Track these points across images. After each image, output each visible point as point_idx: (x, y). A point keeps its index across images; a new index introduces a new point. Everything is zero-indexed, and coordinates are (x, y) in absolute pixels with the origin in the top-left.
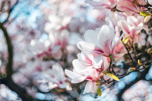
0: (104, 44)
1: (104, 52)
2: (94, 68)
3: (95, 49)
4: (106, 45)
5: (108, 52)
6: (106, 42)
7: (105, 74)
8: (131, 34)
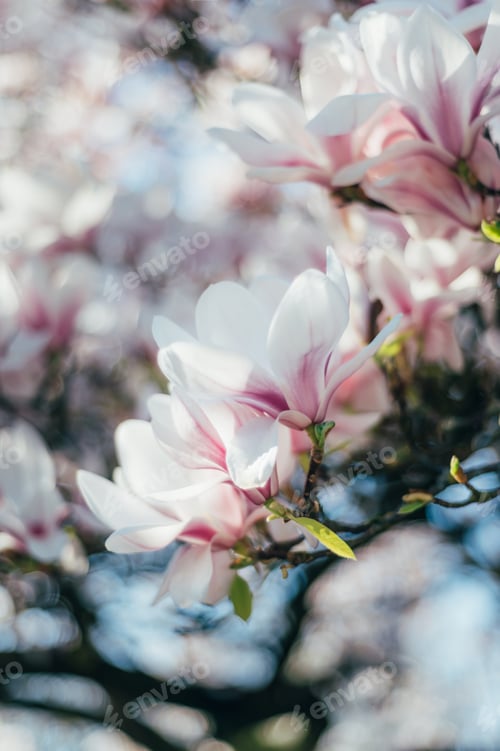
0: (295, 367)
1: (290, 403)
2: (230, 482)
3: (248, 385)
4: (305, 372)
5: (309, 406)
6: (306, 356)
7: (283, 515)
8: (417, 317)
